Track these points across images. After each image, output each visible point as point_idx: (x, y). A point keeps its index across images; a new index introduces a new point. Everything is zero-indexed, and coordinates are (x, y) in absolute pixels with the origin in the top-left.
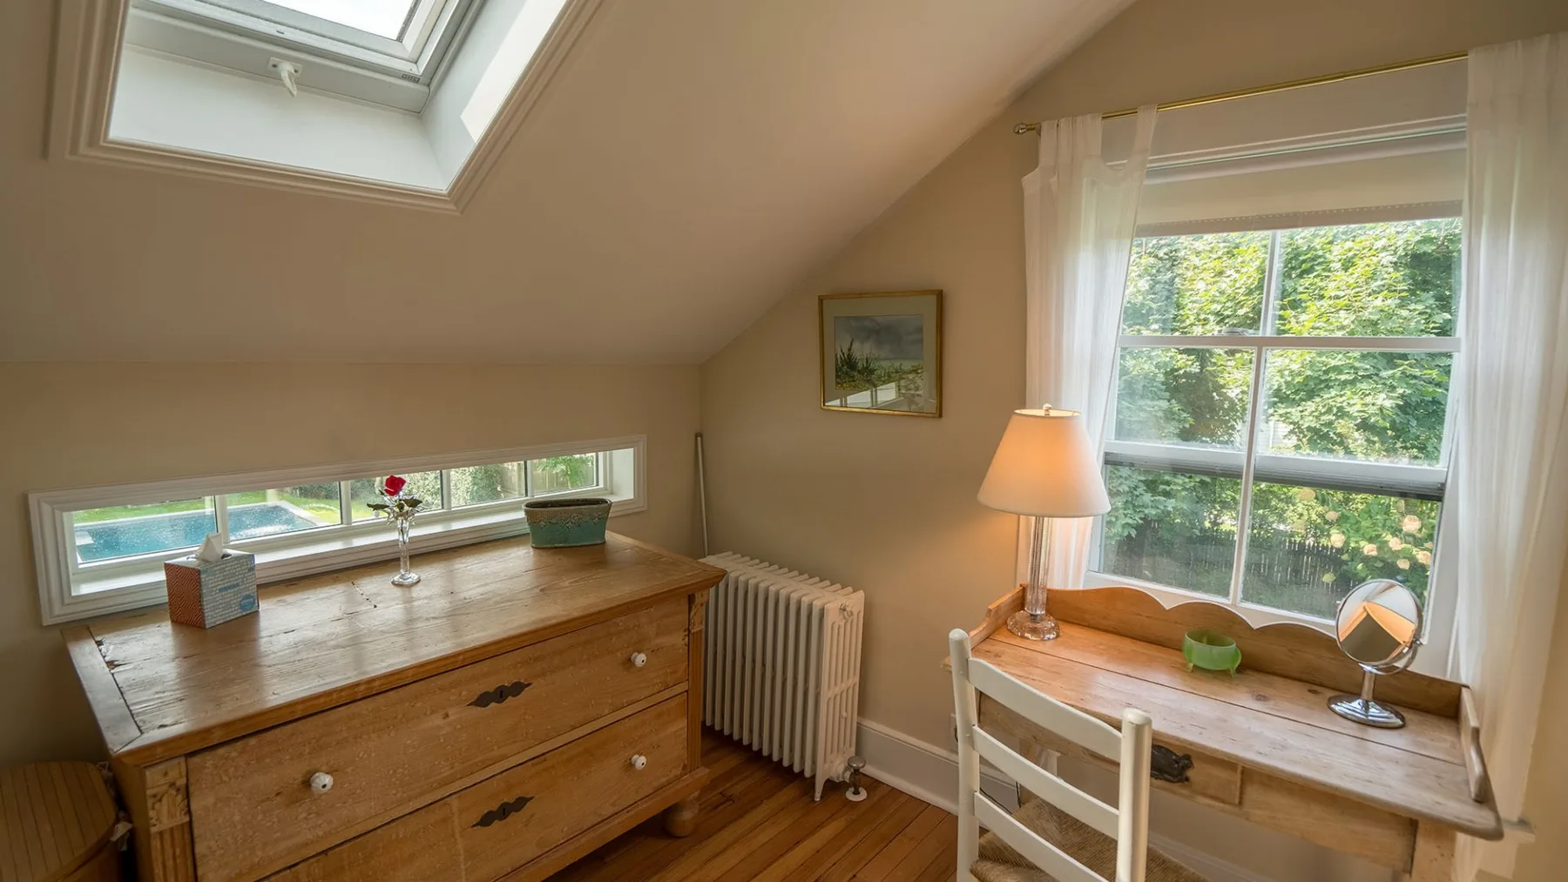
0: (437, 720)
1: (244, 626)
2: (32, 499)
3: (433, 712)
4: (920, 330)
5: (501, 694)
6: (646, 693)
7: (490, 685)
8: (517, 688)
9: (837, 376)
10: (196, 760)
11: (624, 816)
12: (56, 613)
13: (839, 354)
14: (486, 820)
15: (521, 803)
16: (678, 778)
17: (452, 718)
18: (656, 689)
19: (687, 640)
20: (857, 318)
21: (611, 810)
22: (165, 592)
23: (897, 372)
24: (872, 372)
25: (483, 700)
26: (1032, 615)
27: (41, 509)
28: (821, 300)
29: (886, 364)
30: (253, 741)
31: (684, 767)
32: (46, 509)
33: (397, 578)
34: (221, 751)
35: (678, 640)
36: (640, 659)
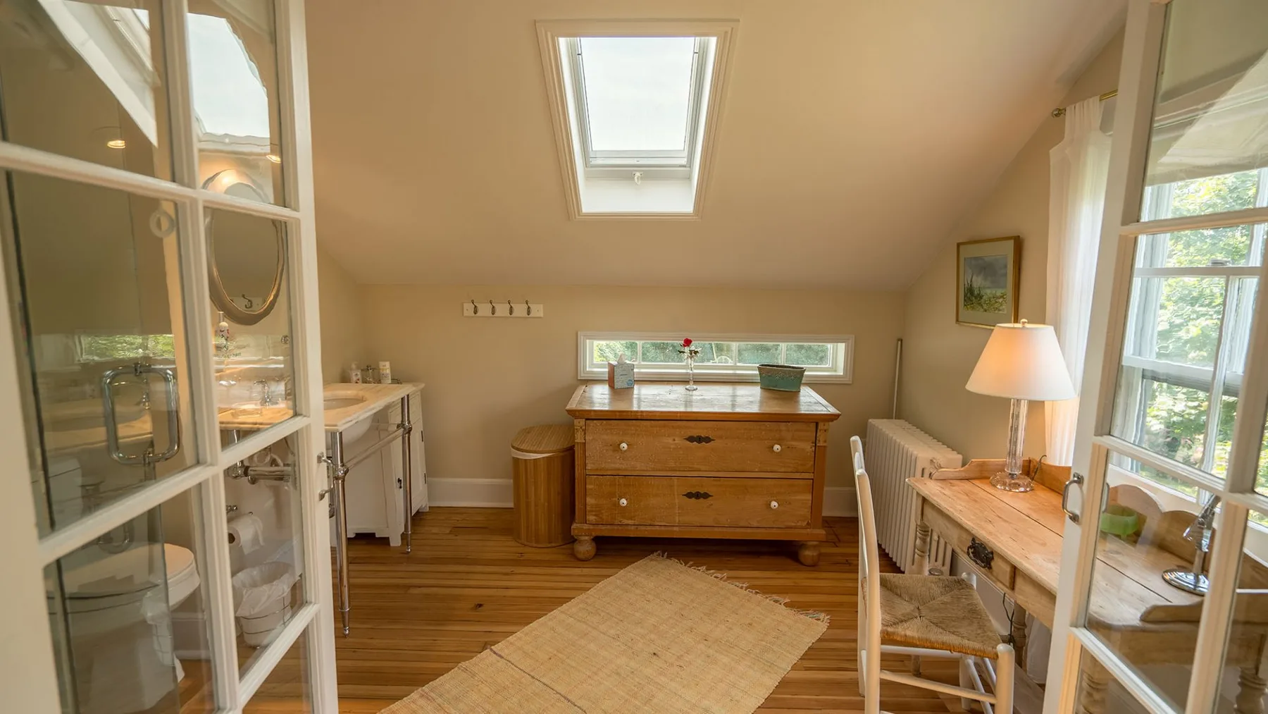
0: (670, 441)
1: (628, 390)
2: (579, 333)
3: (669, 436)
4: (1006, 267)
5: (699, 440)
6: (783, 470)
7: (695, 433)
8: (708, 440)
9: (965, 300)
10: (588, 422)
11: (763, 530)
12: (582, 376)
13: (966, 283)
14: (689, 495)
15: (706, 496)
16: (802, 528)
17: (676, 442)
18: (790, 470)
19: (814, 448)
20: (976, 258)
21: (755, 524)
22: (607, 375)
23: (994, 297)
24: (981, 298)
25: (691, 439)
26: (1010, 474)
27: (581, 338)
28: (959, 245)
29: (988, 291)
30: (605, 422)
31: (808, 524)
32: (582, 337)
33: (687, 387)
34: (595, 421)
35: (808, 447)
36: (777, 447)
